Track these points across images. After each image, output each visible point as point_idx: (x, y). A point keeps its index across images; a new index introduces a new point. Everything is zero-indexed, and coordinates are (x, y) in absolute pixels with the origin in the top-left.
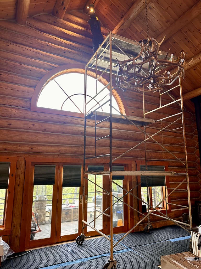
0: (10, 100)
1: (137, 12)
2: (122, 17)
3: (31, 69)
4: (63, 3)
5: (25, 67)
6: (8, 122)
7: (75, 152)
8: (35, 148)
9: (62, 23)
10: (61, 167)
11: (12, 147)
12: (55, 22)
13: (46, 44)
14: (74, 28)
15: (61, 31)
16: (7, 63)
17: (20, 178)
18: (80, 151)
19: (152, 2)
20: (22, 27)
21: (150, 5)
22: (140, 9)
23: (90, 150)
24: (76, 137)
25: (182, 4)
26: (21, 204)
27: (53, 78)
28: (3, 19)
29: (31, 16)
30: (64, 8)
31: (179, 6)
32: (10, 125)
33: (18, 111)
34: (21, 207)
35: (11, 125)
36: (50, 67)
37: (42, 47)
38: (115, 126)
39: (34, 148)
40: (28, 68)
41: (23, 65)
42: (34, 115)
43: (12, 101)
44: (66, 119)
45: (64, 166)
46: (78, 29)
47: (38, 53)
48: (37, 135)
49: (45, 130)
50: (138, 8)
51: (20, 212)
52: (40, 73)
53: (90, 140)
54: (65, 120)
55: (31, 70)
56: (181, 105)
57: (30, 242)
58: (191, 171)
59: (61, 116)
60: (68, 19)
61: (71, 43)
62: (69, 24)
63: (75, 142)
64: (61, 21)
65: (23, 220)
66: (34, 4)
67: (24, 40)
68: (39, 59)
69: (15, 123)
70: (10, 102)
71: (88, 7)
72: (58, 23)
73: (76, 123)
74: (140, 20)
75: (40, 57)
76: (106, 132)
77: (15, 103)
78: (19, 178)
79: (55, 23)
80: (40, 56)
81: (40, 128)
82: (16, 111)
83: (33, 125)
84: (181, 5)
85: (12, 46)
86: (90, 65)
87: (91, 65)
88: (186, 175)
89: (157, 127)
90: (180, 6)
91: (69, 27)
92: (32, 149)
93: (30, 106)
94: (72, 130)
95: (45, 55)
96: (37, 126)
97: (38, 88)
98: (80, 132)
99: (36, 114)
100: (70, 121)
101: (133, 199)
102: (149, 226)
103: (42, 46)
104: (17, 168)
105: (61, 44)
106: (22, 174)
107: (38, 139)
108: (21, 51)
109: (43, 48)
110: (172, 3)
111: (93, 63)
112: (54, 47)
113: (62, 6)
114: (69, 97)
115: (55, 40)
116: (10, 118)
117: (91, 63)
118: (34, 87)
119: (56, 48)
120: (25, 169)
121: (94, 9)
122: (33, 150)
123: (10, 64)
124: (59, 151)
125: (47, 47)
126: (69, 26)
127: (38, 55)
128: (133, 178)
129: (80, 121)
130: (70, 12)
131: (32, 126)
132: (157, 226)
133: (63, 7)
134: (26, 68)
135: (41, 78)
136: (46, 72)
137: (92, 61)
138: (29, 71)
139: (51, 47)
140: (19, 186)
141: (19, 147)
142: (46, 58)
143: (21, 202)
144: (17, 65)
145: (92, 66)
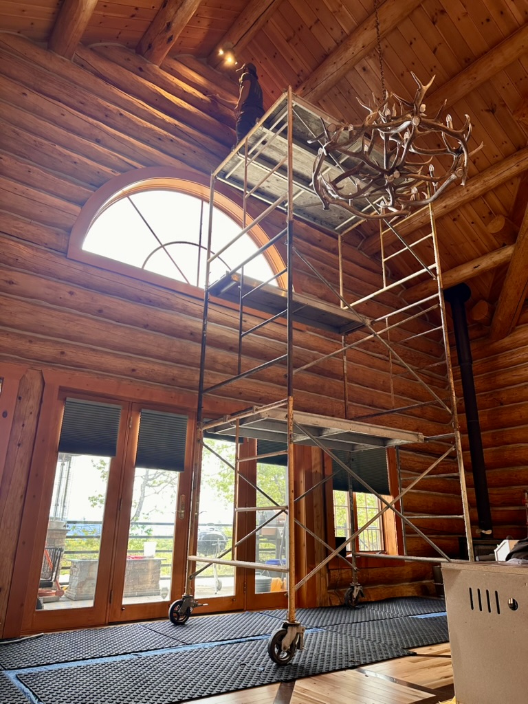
0: (17, 222)
1: (335, 74)
2: (298, 84)
3: (77, 160)
4: (169, 25)
5: (61, 153)
6: (6, 275)
7: (173, 379)
8: (70, 354)
9: (157, 73)
10: (133, 413)
11: (9, 340)
12: (141, 69)
13: (118, 111)
14: (185, 91)
15: (155, 91)
16: (18, 134)
17: (25, 424)
18: (185, 377)
19: (371, 57)
20: (64, 61)
21: (364, 63)
22: (343, 68)
23: (210, 379)
24: (179, 343)
25: (435, 67)
26: (22, 496)
27: (127, 195)
28: (19, 33)
29: (86, 42)
30: (170, 39)
31: (429, 71)
32: (11, 283)
33: (34, 252)
34: (20, 506)
35: (14, 285)
36: (123, 165)
37: (106, 116)
38: (273, 329)
39: (68, 353)
40: (70, 156)
41: (57, 147)
42: (76, 271)
43: (21, 225)
44: (155, 293)
45: (143, 410)
46: (194, 94)
47: (97, 127)
48: (78, 320)
49: (100, 311)
50: (339, 65)
51: (17, 519)
52: (98, 172)
53: (213, 355)
54: (153, 295)
55: (75, 163)
56: (436, 278)
57: (35, 615)
58: (445, 464)
59: (143, 283)
60: (172, 69)
61: (176, 122)
62: (174, 81)
63: (174, 353)
64: (155, 69)
65: (24, 543)
66: (102, 13)
67: (66, 92)
68: (98, 141)
69: (24, 281)
70: (14, 227)
71: (221, 52)
72: (148, 72)
73: (179, 307)
74: (338, 96)
75: (100, 138)
76: (251, 342)
77: (28, 231)
78: (23, 425)
79: (140, 71)
80: (101, 136)
81: (88, 303)
82: (30, 250)
83: (71, 293)
84: (434, 69)
85: (32, 98)
86: (223, 174)
87: (226, 174)
88: (454, 438)
89: (367, 349)
90: (432, 70)
91: (172, 86)
92: (62, 353)
93: (66, 246)
94: (170, 322)
95: (114, 136)
96: (81, 296)
97: (89, 208)
98: (189, 331)
99: (81, 268)
100: (164, 300)
101: (315, 518)
102: (356, 588)
103: (109, 113)
104: (20, 398)
105: (152, 119)
106: (32, 416)
107: (81, 330)
108: (55, 113)
109: (108, 120)
110: (413, 64)
111: (232, 168)
112: (137, 122)
113: (166, 32)
114: (162, 246)
115: (141, 106)
116: (12, 267)
117: (225, 169)
118: (81, 204)
119: (139, 124)
120: (41, 401)
121: (236, 58)
122: (66, 358)
123: (26, 138)
124: (134, 370)
125: (119, 118)
126: (174, 85)
127: (96, 131)
128: (313, 464)
129: (189, 304)
130: (177, 56)
131: (68, 296)
132: (371, 596)
133: (168, 37)
134: (65, 155)
135: (99, 186)
136: (113, 173)
137: (230, 162)
138: (72, 162)
139: (130, 120)
140: (19, 445)
141: (28, 344)
142: (113, 143)
143: (20, 491)
144: (41, 144)
145: (227, 177)
